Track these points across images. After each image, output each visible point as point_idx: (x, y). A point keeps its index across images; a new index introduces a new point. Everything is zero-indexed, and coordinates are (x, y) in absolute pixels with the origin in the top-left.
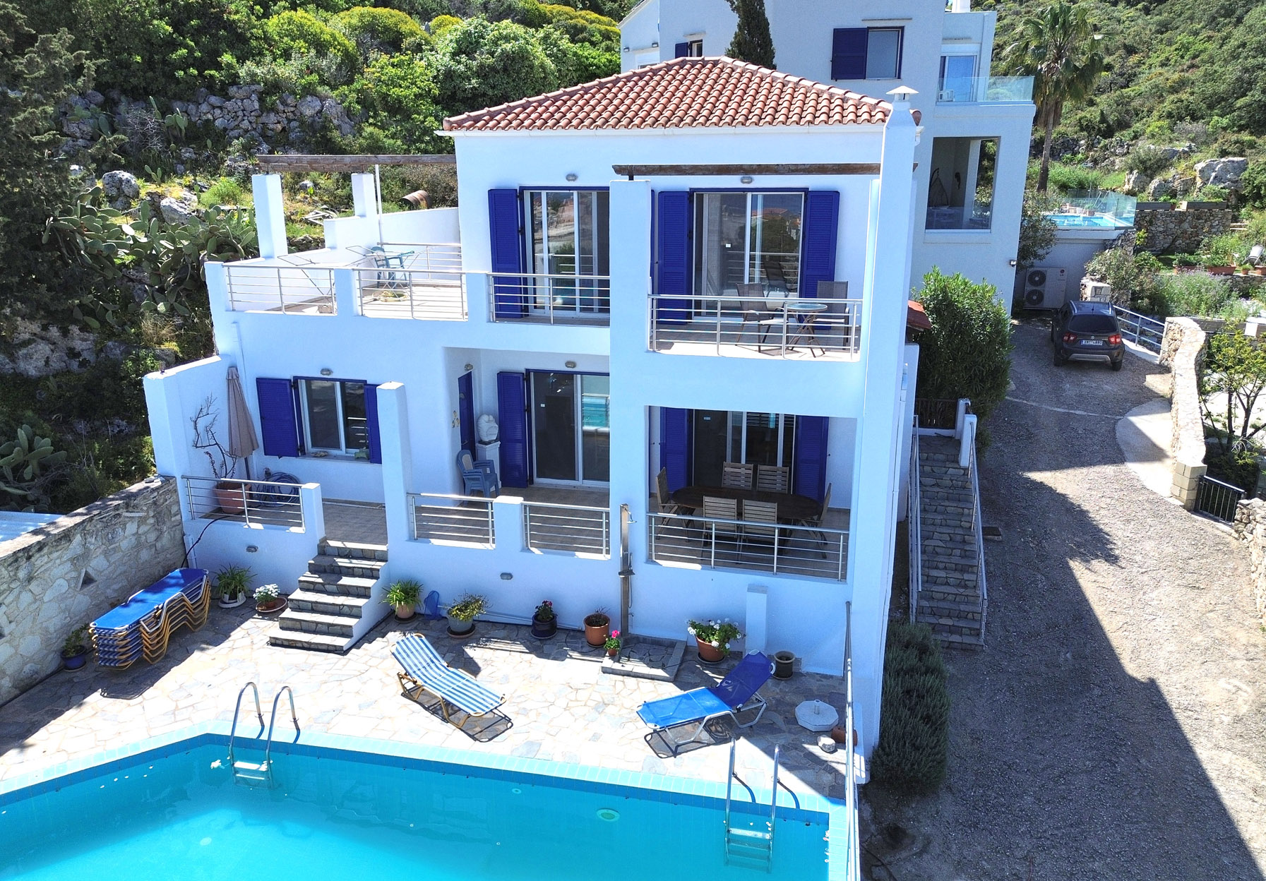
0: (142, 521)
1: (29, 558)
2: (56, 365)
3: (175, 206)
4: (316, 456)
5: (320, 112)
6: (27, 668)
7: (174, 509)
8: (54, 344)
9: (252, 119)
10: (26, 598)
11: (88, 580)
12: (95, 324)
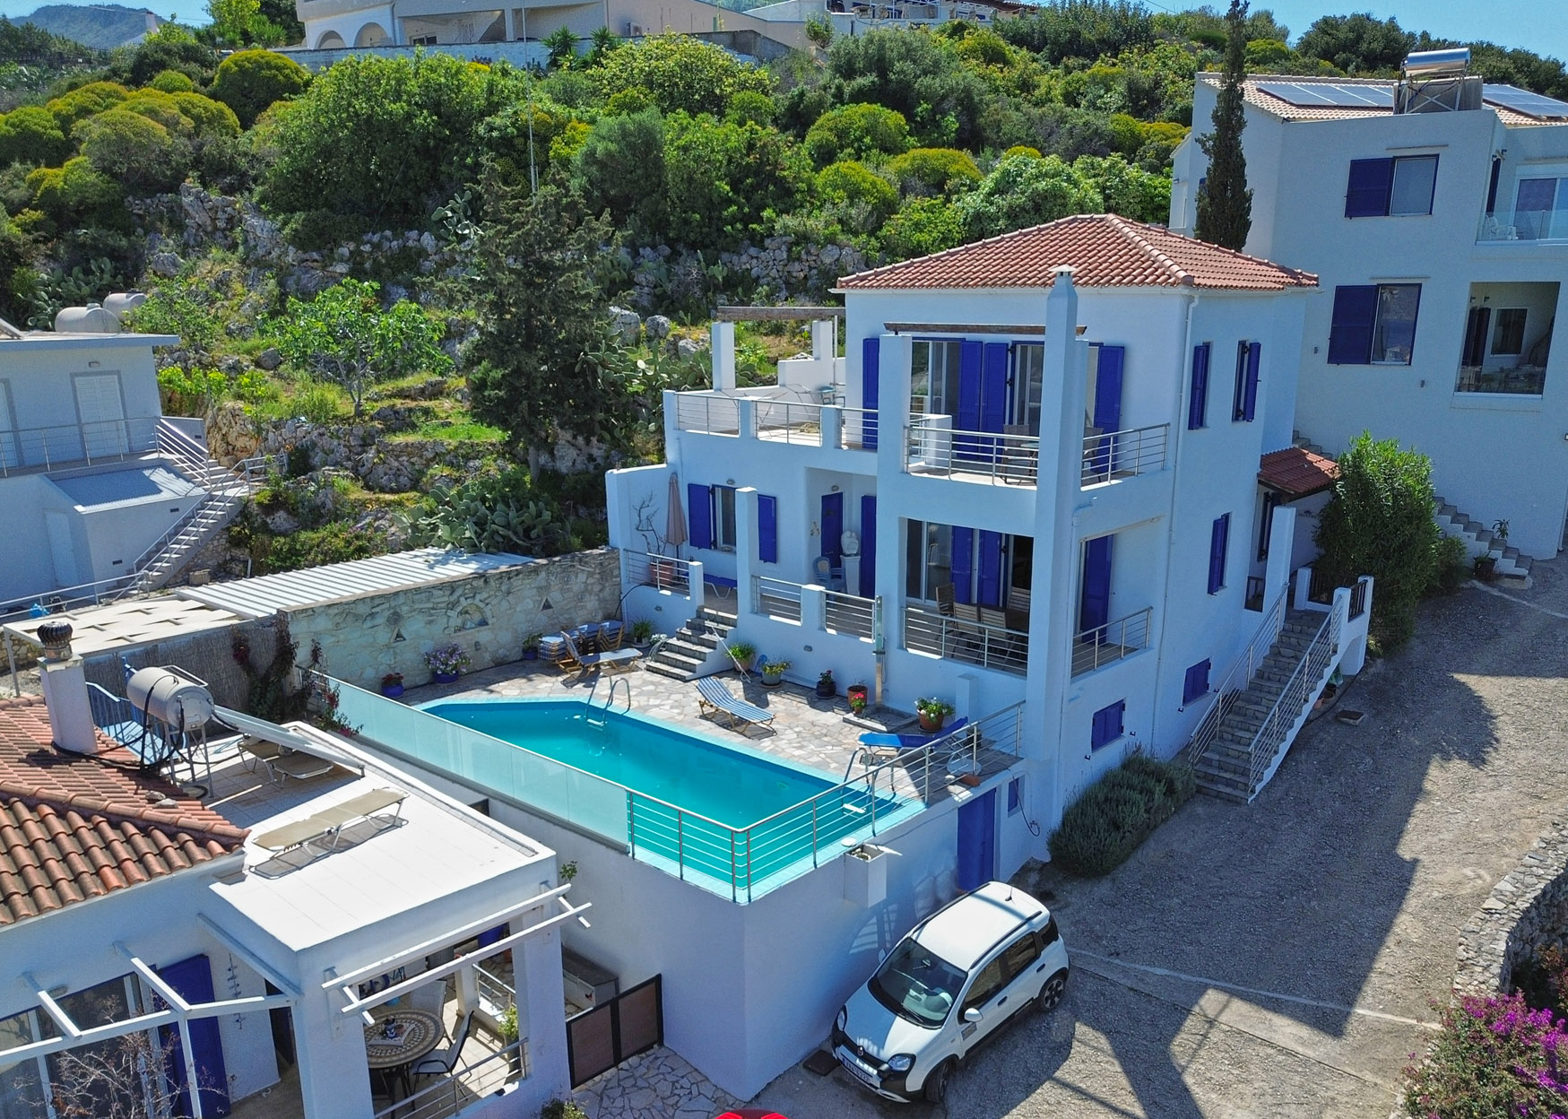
0: (590, 574)
1: (509, 578)
2: (579, 466)
3: (689, 346)
4: (723, 550)
5: (838, 260)
6: (501, 651)
7: (616, 573)
8: (580, 450)
9: (780, 268)
10: (504, 603)
11: (547, 606)
12: (608, 437)
